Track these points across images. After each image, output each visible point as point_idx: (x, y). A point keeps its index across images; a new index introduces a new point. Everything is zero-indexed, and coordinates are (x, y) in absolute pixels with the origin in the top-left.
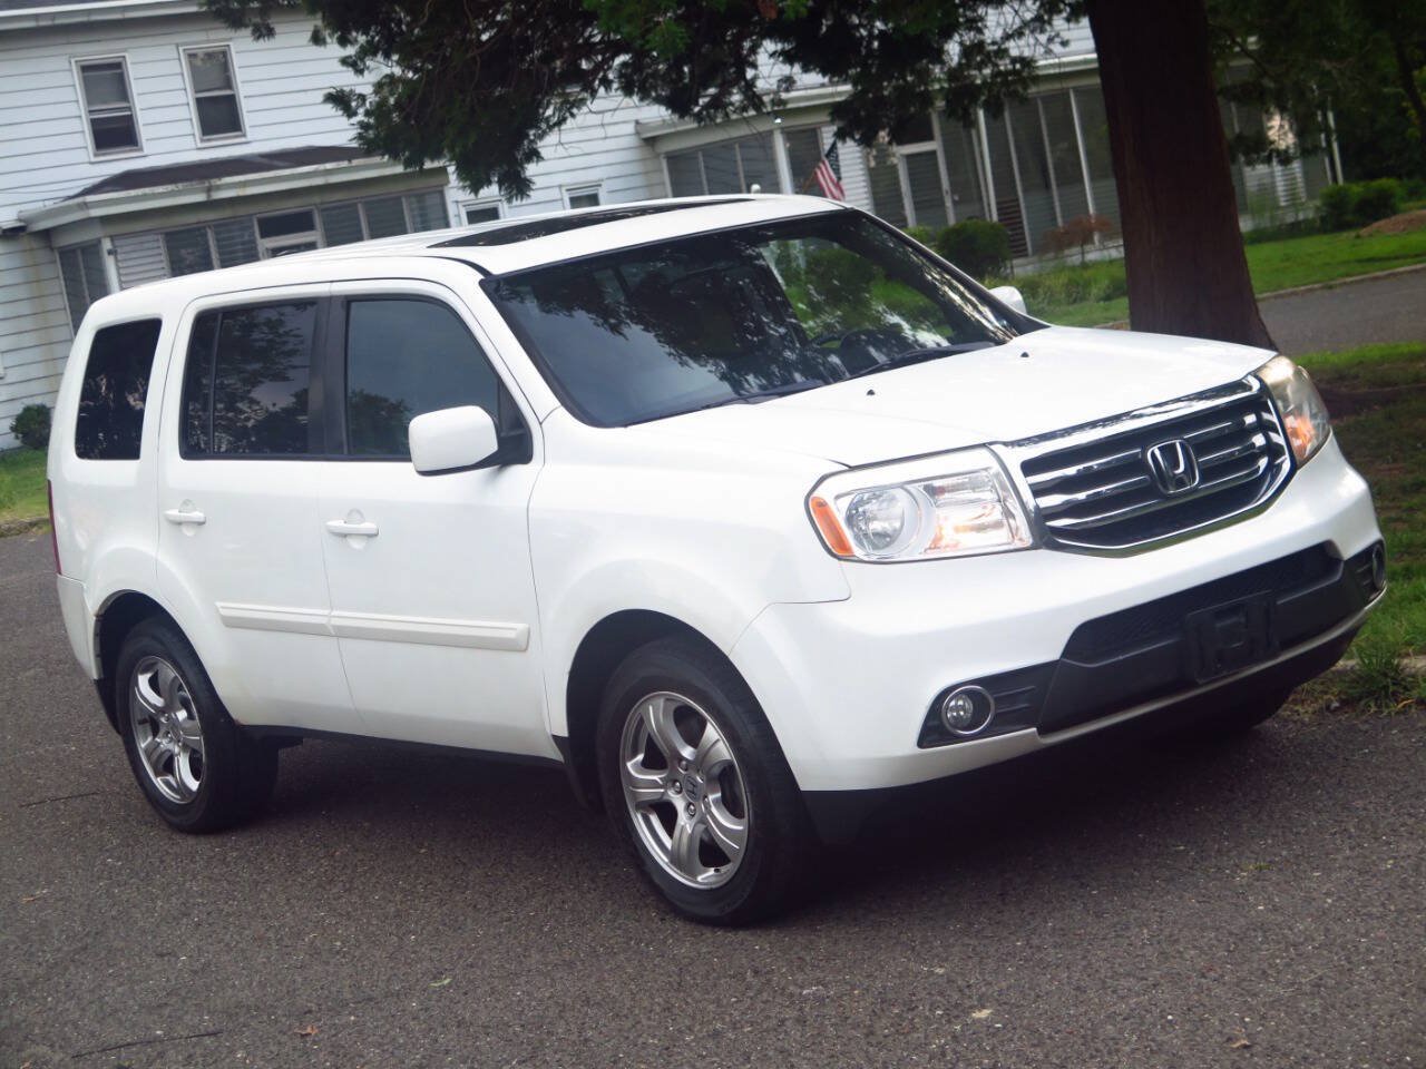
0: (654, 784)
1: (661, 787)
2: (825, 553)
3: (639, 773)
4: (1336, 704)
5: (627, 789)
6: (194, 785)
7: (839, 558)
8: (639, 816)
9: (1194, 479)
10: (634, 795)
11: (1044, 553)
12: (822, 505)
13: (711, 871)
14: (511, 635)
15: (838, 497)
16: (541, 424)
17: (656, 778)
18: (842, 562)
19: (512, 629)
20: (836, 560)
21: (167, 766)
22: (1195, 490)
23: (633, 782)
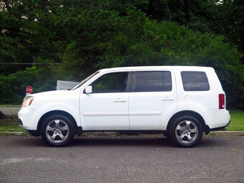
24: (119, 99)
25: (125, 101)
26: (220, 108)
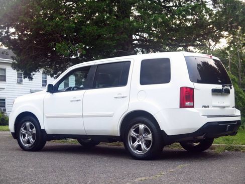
24: (75, 98)
25: (79, 100)
26: (180, 108)
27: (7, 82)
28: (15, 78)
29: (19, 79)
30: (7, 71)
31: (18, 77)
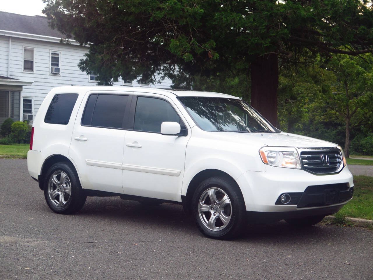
0: (207, 208)
1: (209, 208)
2: (262, 162)
3: (203, 205)
4: (330, 224)
5: (199, 208)
6: (64, 202)
7: (265, 163)
8: (201, 214)
9: (328, 163)
10: (201, 210)
11: (303, 171)
12: (262, 152)
13: (217, 228)
14: (176, 172)
15: (266, 151)
16: (191, 128)
17: (208, 206)
18: (265, 164)
19: (176, 171)
20: (264, 164)
21: (57, 197)
22: (328, 166)
23: (201, 207)
27: (35, 72)
28: (47, 66)
29: (54, 67)
30: (35, 53)
31: (52, 64)
